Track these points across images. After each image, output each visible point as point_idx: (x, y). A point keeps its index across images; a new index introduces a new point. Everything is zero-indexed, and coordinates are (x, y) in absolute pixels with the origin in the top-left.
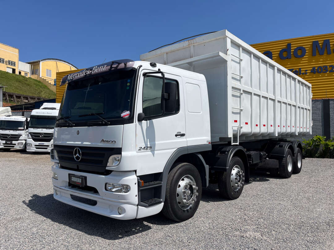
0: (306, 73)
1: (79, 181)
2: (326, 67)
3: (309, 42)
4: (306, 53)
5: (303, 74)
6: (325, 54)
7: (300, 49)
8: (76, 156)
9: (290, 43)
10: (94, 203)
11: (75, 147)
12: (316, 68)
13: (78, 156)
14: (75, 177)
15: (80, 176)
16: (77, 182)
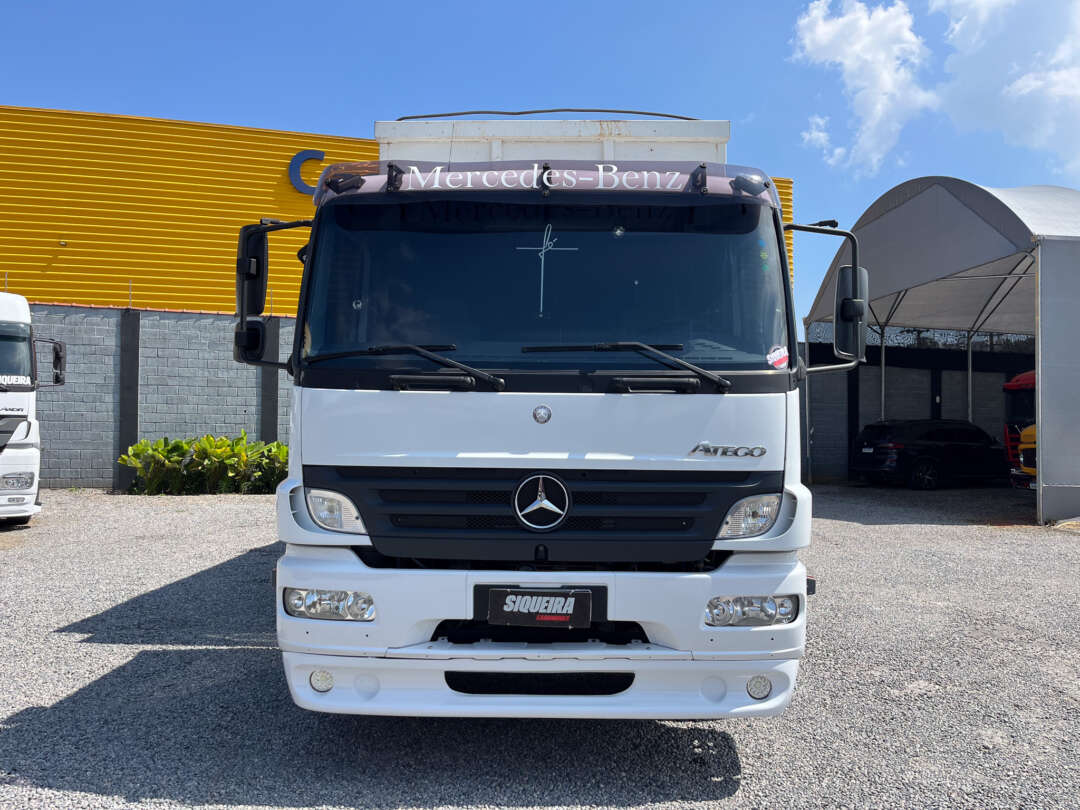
1: (565, 607)
8: (527, 510)
10: (615, 683)
13: (541, 508)
14: (532, 594)
15: (563, 587)
16: (544, 614)
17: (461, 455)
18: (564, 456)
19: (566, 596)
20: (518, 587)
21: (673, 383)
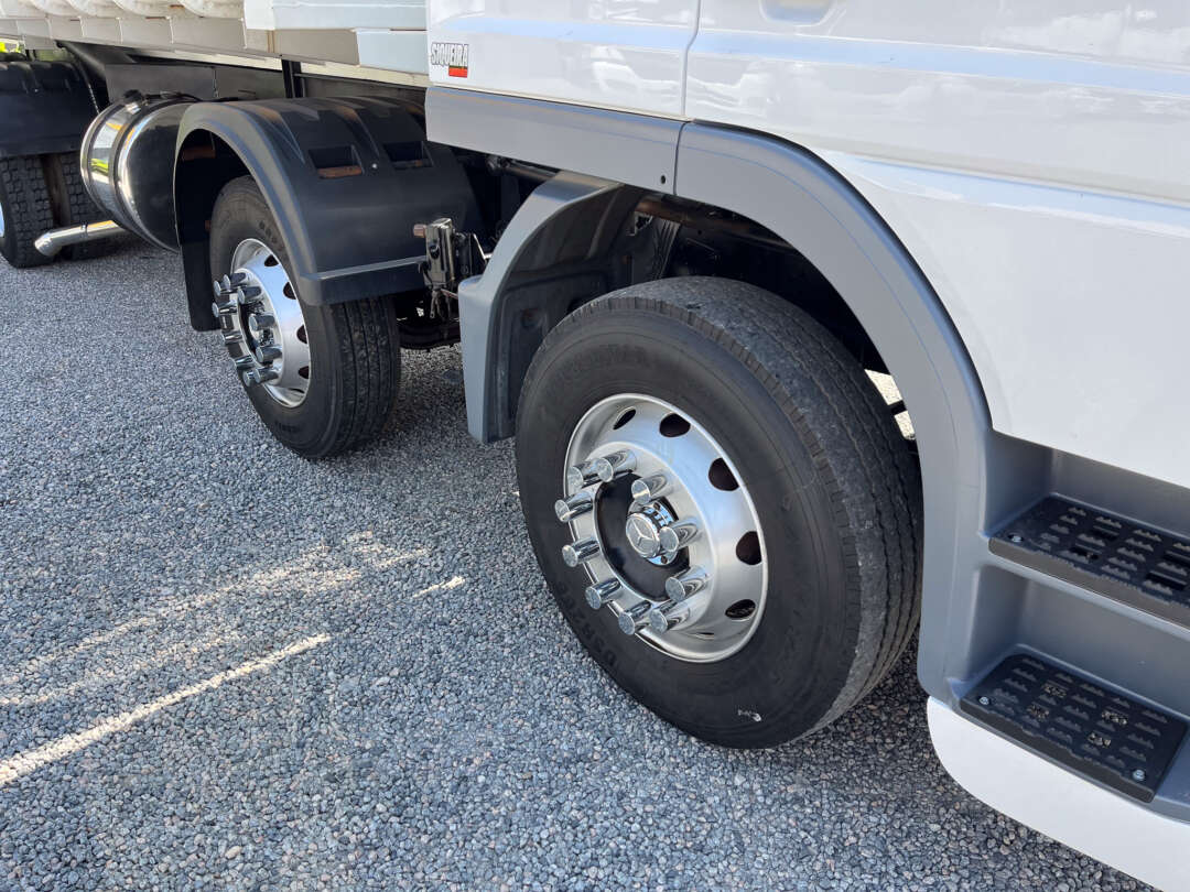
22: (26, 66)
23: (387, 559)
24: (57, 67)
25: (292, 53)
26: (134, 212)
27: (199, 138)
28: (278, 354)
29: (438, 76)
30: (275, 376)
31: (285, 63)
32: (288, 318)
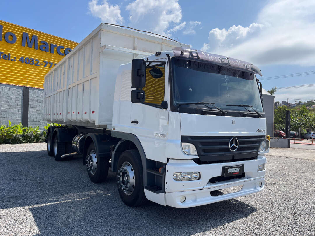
0: (15, 61)
2: (33, 60)
3: (20, 32)
4: (16, 40)
5: (12, 60)
6: (33, 48)
7: (11, 35)
8: (231, 147)
9: (2, 25)
11: (231, 137)
12: (24, 58)
13: (233, 146)
14: (233, 168)
15: (237, 166)
16: (235, 172)
17: (220, 133)
18: (238, 133)
19: (238, 167)
20: (229, 166)
21: (252, 115)
22: (67, 128)
23: (100, 192)
24: (71, 129)
25: (105, 128)
26: (78, 149)
27: (89, 137)
28: (93, 166)
29: (113, 130)
30: (92, 169)
31: (104, 129)
32: (95, 160)
